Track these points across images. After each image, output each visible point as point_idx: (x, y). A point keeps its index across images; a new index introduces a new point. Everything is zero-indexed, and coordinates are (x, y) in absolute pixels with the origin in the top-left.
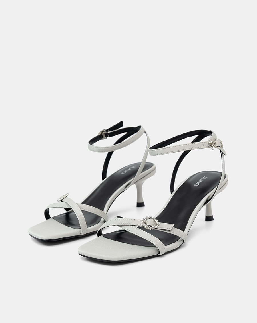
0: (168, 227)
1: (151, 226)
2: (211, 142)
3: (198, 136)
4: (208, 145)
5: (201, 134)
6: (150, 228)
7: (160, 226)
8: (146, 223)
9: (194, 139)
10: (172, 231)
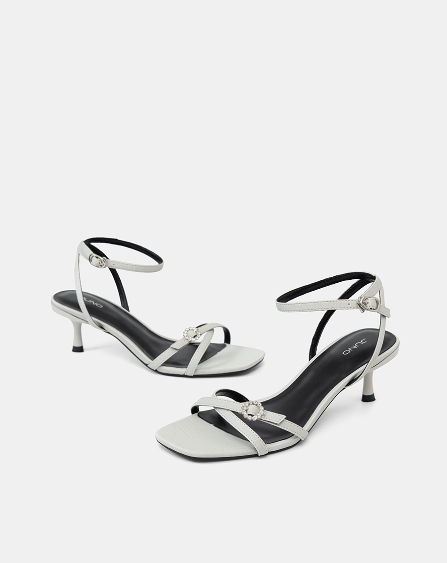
0: (276, 419)
1: (252, 416)
2: (361, 301)
3: (359, 281)
4: (356, 304)
5: (364, 279)
6: (250, 418)
7: (266, 417)
8: (246, 411)
9: (353, 284)
10: (282, 424)
